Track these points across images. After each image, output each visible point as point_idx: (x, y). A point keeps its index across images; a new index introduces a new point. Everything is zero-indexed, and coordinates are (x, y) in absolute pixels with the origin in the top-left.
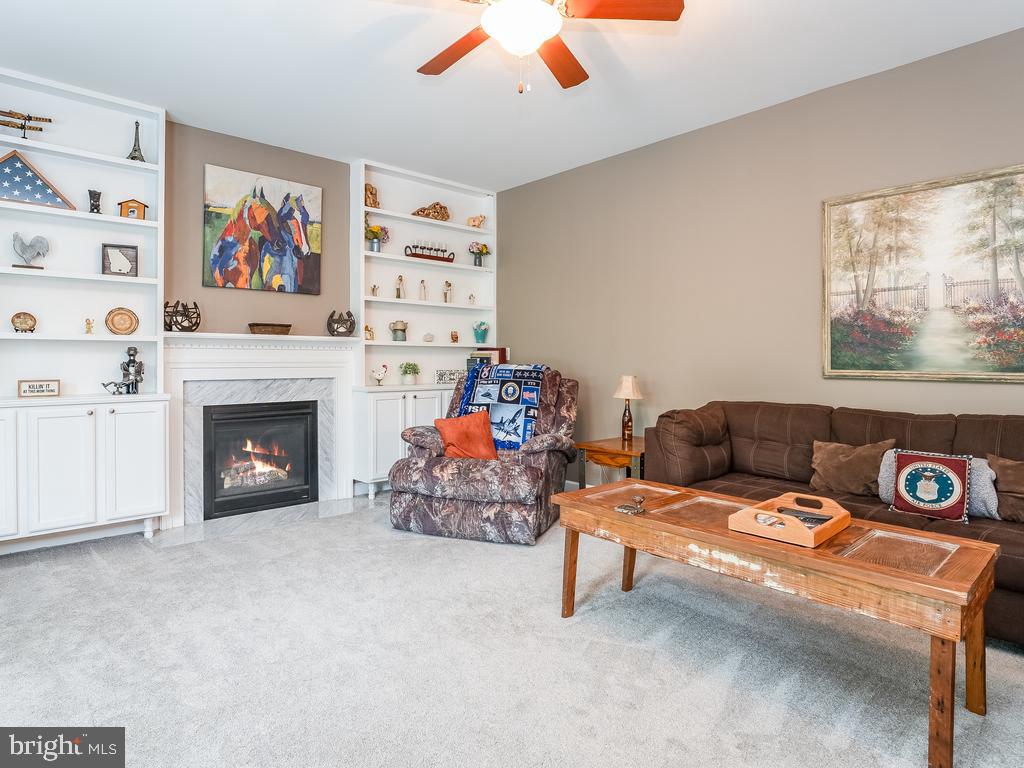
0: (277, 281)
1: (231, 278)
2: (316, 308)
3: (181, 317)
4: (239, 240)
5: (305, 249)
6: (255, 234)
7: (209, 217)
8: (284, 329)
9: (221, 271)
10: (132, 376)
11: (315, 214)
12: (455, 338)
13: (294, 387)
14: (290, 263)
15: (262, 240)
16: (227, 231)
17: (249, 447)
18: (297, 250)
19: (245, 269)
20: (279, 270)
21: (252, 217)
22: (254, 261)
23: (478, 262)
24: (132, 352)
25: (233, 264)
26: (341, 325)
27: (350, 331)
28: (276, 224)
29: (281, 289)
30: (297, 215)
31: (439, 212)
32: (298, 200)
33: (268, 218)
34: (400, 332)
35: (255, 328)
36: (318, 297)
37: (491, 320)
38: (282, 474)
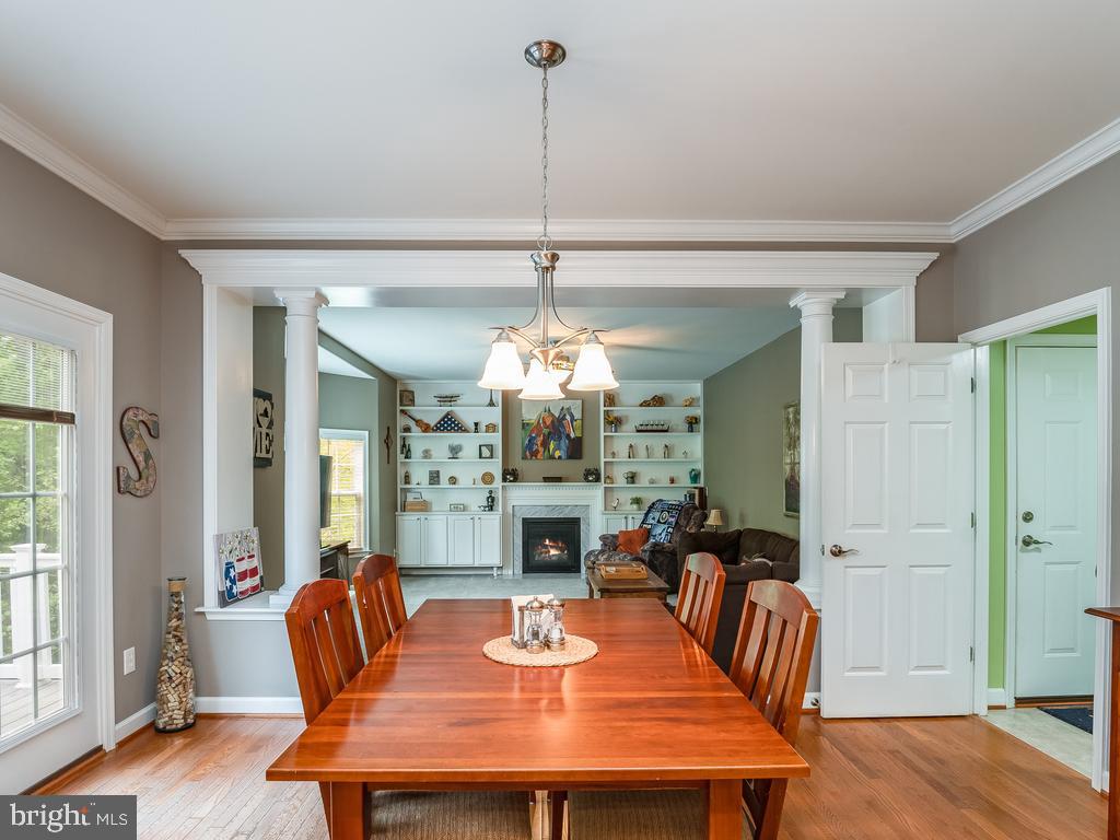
0: (557, 454)
1: (534, 454)
2: (579, 466)
3: (511, 475)
4: (538, 435)
5: (572, 436)
6: (546, 431)
7: (524, 425)
8: (559, 480)
9: (530, 452)
10: (491, 505)
11: (577, 415)
12: (672, 481)
13: (567, 511)
14: (564, 443)
15: (549, 433)
16: (532, 431)
17: (547, 542)
18: (568, 436)
19: (541, 449)
20: (558, 448)
21: (544, 422)
22: (545, 444)
23: (691, 430)
24: (491, 492)
25: (535, 447)
26: (592, 475)
27: (598, 479)
28: (556, 424)
29: (560, 457)
30: (568, 417)
31: (658, 401)
32: (569, 409)
33: (553, 422)
34: (632, 478)
35: (546, 479)
36: (582, 461)
37: (700, 466)
38: (565, 557)
